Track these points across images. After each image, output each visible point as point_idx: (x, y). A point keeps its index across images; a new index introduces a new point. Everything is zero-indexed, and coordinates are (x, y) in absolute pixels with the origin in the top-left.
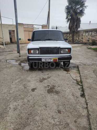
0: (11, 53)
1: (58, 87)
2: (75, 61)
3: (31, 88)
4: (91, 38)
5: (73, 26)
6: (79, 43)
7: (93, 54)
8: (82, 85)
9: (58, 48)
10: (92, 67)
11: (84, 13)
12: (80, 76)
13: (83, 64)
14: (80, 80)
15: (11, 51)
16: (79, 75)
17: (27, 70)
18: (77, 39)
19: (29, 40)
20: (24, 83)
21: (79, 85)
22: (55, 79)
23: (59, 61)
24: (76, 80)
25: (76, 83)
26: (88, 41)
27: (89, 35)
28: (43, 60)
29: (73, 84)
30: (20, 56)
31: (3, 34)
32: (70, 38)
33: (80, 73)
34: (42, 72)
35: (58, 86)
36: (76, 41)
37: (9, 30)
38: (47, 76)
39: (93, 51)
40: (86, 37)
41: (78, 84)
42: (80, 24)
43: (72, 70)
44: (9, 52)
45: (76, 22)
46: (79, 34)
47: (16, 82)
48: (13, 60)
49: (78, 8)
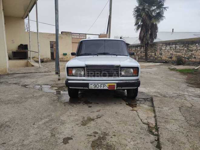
0: (47, 74)
1: (112, 137)
2: (148, 89)
3: (62, 137)
4: (174, 53)
5: (146, 35)
6: (156, 61)
7: (178, 78)
8: (158, 135)
9: (117, 66)
10: (177, 100)
11: (163, 16)
12: (155, 117)
13: (161, 95)
14: (154, 124)
15: (47, 72)
16: (153, 115)
17: (64, 103)
18: (153, 56)
19: (73, 54)
20: (53, 126)
21: (153, 134)
22: (110, 120)
23: (119, 88)
24: (148, 124)
25: (147, 129)
26: (171, 58)
27: (172, 48)
28: (91, 87)
29: (142, 131)
30: (59, 80)
31: (38, 46)
32: (141, 53)
33: (154, 111)
34: (90, 107)
35: (114, 134)
36: (151, 58)
37: (50, 42)
38: (97, 114)
39: (179, 73)
40: (166, 53)
41: (151, 132)
42: (157, 32)
43: (141, 105)
44: (45, 72)
45: (150, 30)
46: (156, 47)
47: (40, 123)
48: (47, 85)
49: (153, 10)
